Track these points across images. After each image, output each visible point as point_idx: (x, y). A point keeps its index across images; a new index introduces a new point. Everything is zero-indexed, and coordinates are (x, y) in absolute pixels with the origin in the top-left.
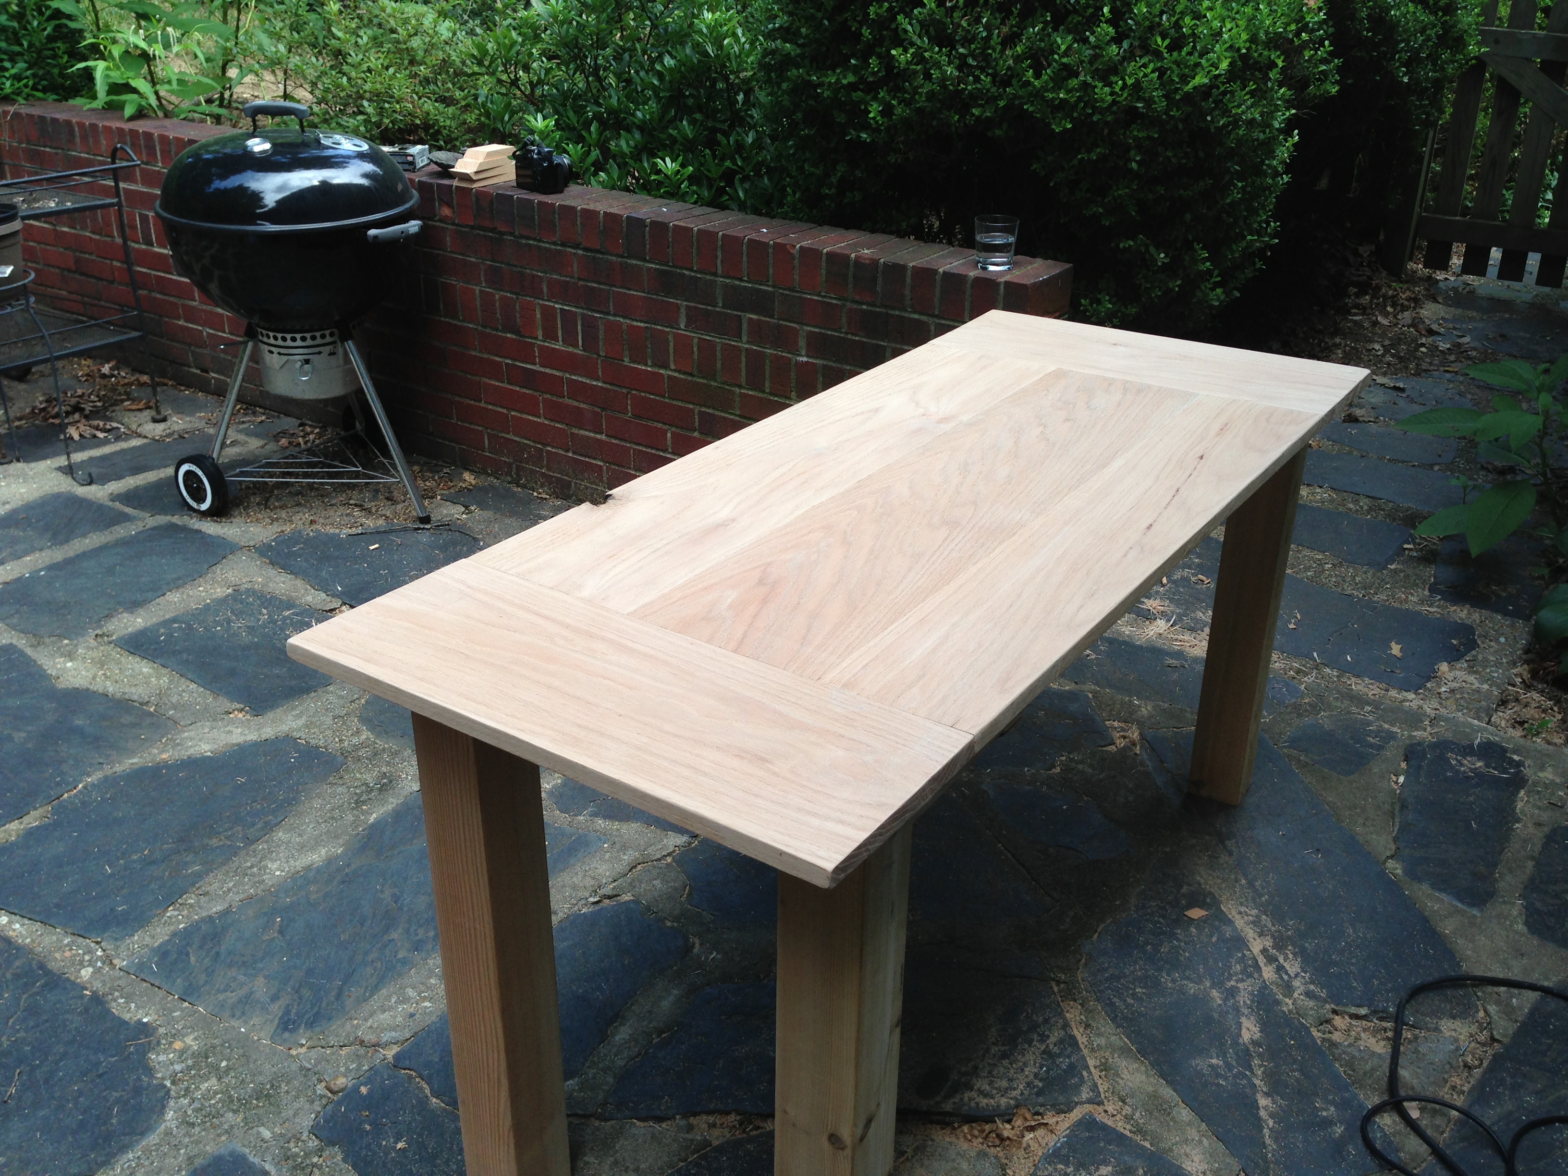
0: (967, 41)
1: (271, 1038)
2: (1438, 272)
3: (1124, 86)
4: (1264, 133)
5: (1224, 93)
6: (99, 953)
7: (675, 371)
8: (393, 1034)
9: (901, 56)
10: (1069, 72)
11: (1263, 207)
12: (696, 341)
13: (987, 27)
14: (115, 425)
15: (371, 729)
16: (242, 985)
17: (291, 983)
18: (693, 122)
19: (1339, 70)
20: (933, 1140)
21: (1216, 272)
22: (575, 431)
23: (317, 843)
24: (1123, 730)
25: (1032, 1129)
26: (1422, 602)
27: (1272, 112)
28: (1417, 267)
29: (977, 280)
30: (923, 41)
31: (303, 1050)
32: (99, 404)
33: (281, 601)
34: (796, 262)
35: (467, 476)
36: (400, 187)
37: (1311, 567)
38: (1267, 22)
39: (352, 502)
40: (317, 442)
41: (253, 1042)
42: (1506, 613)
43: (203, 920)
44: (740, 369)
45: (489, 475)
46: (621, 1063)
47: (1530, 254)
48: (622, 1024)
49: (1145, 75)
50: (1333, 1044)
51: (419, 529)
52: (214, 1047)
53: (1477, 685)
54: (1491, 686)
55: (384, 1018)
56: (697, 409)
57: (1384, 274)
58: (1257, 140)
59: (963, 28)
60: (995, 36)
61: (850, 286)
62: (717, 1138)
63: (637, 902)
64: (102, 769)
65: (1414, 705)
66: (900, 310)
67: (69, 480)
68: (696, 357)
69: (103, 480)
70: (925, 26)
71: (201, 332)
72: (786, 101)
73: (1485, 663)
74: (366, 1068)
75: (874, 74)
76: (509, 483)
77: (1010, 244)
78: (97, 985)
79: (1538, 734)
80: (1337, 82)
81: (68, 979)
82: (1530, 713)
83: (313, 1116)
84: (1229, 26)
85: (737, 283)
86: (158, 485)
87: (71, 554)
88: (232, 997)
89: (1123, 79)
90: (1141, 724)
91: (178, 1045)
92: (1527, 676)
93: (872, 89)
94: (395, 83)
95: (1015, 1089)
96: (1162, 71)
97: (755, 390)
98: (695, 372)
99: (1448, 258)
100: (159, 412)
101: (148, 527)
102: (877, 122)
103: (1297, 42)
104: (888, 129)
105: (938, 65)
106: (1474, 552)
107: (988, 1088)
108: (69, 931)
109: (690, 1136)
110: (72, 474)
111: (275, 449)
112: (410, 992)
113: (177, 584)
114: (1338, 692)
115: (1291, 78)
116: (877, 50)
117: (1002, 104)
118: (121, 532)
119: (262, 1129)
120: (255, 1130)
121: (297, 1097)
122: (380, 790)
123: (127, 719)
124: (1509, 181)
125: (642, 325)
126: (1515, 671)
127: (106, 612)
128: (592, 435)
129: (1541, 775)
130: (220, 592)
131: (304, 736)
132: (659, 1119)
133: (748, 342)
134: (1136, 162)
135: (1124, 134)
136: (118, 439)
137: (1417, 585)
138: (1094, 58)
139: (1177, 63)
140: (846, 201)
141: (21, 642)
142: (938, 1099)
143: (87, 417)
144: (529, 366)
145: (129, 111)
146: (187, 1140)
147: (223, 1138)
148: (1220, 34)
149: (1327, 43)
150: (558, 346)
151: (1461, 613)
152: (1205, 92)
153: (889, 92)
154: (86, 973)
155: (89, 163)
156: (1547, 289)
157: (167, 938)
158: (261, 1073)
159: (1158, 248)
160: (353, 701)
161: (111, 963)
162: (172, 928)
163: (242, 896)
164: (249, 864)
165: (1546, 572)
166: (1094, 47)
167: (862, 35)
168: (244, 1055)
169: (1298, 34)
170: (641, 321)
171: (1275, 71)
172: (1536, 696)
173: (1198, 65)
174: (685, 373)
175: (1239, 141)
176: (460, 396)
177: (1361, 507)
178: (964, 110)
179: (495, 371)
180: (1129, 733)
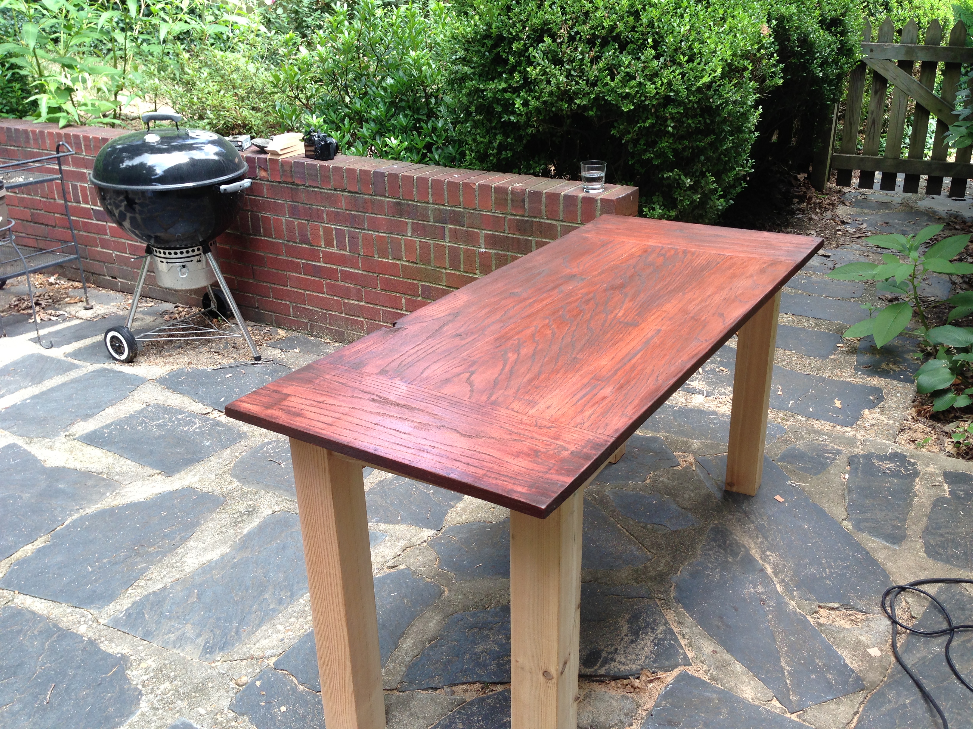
0: (571, 61)
1: (199, 658)
2: (845, 188)
3: (662, 84)
4: (743, 108)
5: (719, 86)
6: (90, 616)
7: (406, 261)
8: (272, 651)
9: (533, 72)
10: (630, 77)
11: (744, 151)
12: (418, 243)
13: (582, 53)
14: (61, 312)
15: (239, 481)
16: (178, 629)
17: (208, 626)
18: (406, 116)
19: (783, 70)
20: (595, 691)
21: (720, 189)
22: (346, 301)
23: (214, 546)
24: (684, 457)
25: (651, 681)
26: (850, 376)
27: (747, 96)
28: (832, 185)
29: (584, 198)
30: (545, 63)
31: (220, 663)
32: (50, 301)
33: (176, 410)
34: (477, 193)
35: (280, 331)
36: (237, 160)
37: (784, 359)
38: (742, 44)
39: (212, 350)
40: (187, 316)
41: (189, 661)
42: (900, 380)
43: (150, 594)
44: (445, 258)
45: (294, 331)
46: (409, 659)
47: (899, 174)
48: (406, 638)
49: (675, 77)
50: (820, 625)
51: (255, 364)
52: (165, 665)
53: (886, 421)
54: (894, 421)
55: (265, 643)
56: (420, 283)
57: (813, 190)
58: (739, 112)
59: (568, 54)
60: (586, 58)
61: (509, 206)
62: (469, 697)
63: (408, 568)
64: (79, 512)
65: (851, 434)
66: (539, 218)
67: (38, 346)
68: (418, 252)
69: (59, 344)
70: (545, 53)
71: (112, 254)
72: (465, 100)
73: (890, 409)
74: (258, 671)
75: (517, 82)
76: (307, 334)
77: (602, 177)
78: (90, 634)
79: (923, 446)
80: (782, 77)
81: (72, 632)
82: (917, 436)
83: (230, 699)
84: (720, 47)
85: (442, 207)
86: (93, 346)
87: (44, 389)
88: (172, 637)
89: (661, 80)
90: (694, 453)
91: (143, 665)
92: (914, 415)
93: (516, 91)
94: (225, 100)
95: (640, 660)
96: (683, 75)
97: (455, 270)
98: (418, 261)
99: (850, 179)
100: (88, 304)
101: (89, 371)
102: (520, 110)
103: (758, 55)
104: (526, 114)
105: (554, 76)
106: (879, 345)
107: (624, 660)
108: (70, 605)
109: (453, 697)
110: (40, 342)
111: (162, 321)
112: (279, 627)
113: (111, 403)
114: (807, 429)
115: (756, 76)
116: (518, 68)
117: (592, 96)
118: (73, 374)
119: (199, 709)
120: (195, 709)
121: (218, 689)
122: (249, 514)
123: (90, 483)
124: (883, 133)
125: (385, 235)
126: (907, 412)
127: (70, 422)
128: (356, 302)
129: (928, 469)
130: (139, 407)
131: (199, 487)
132: (435, 689)
133: (449, 242)
134: (672, 127)
135: (664, 111)
136: (64, 320)
137: (847, 367)
138: (645, 68)
139: (692, 70)
140: (502, 157)
141: (20, 442)
142: (596, 667)
143: (43, 308)
144: (316, 264)
145: (62, 123)
146: (155, 718)
147: (177, 715)
148: (715, 52)
149: (775, 55)
150: (334, 250)
151: (874, 381)
152: (709, 86)
153: (526, 92)
154: (82, 629)
155: (40, 155)
156: (909, 195)
157: (130, 605)
158: (195, 678)
159: (686, 176)
160: (226, 465)
161: (97, 621)
162: (132, 600)
163: (172, 580)
164: (174, 561)
165: (921, 355)
166: (644, 62)
167: (509, 60)
168: (184, 668)
169: (759, 50)
170: (384, 233)
171: (747, 72)
172: (920, 425)
173: (703, 70)
174: (412, 262)
175: (729, 113)
176: (274, 284)
177: (811, 324)
178: (570, 100)
179: (295, 267)
180: (688, 459)
